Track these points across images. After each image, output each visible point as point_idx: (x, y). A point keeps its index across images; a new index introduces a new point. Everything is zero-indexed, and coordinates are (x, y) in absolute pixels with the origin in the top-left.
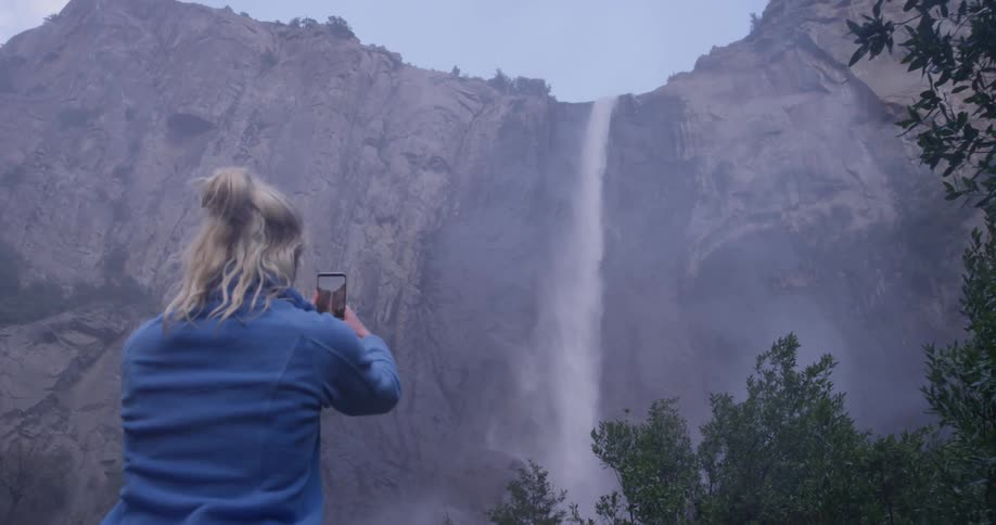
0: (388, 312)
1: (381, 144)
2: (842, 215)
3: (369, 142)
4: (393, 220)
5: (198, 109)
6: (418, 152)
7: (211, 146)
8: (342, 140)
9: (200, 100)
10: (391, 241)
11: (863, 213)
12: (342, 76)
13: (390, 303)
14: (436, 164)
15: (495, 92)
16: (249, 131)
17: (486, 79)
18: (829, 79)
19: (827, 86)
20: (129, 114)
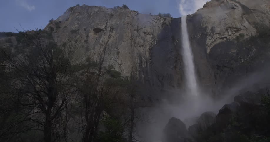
0: (145, 64)
1: (137, 31)
3: (135, 30)
4: (143, 46)
5: (100, 27)
6: (146, 31)
7: (103, 34)
8: (131, 30)
9: (99, 25)
10: (143, 50)
12: (128, 17)
13: (145, 63)
14: (149, 33)
15: (159, 18)
16: (110, 30)
17: (157, 15)
19: (235, 7)
20: (85, 30)
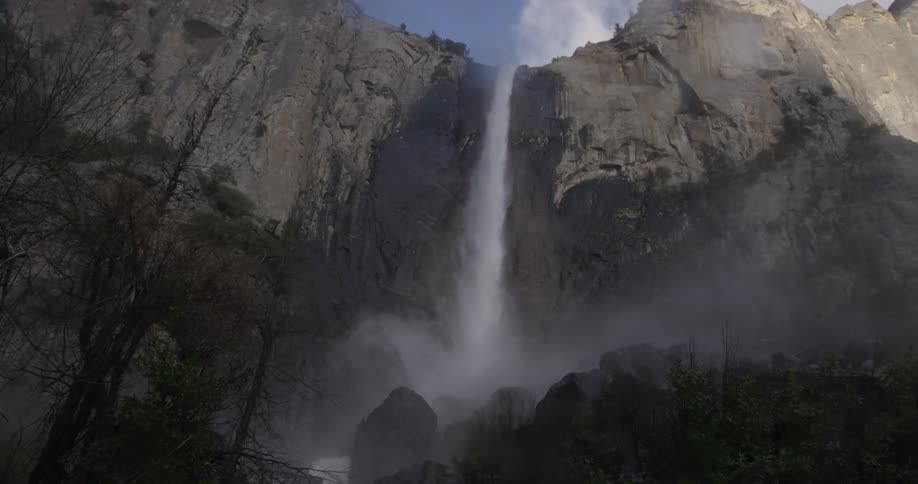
0: (347, 193)
1: (347, 71)
2: (663, 173)
3: (337, 67)
4: (353, 128)
5: (212, 21)
6: (374, 82)
7: (220, 49)
8: (323, 62)
9: (212, 11)
10: (350, 144)
11: (677, 174)
12: (325, 14)
13: (349, 189)
14: (385, 91)
15: (430, 48)
16: (250, 43)
17: (423, 36)
18: (666, 80)
19: (663, 83)
20: (152, 13)
